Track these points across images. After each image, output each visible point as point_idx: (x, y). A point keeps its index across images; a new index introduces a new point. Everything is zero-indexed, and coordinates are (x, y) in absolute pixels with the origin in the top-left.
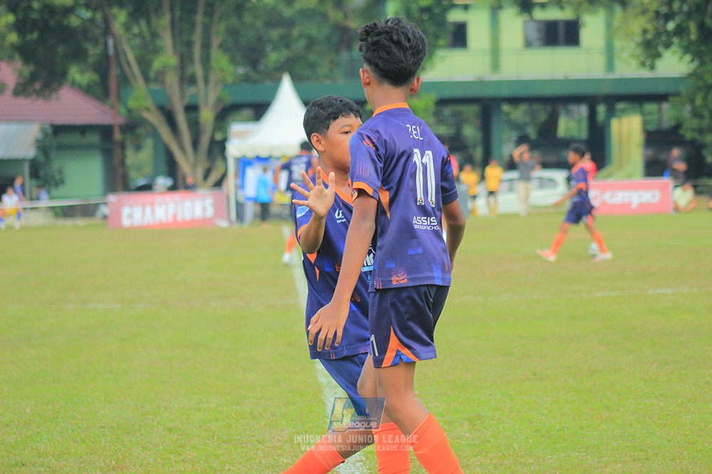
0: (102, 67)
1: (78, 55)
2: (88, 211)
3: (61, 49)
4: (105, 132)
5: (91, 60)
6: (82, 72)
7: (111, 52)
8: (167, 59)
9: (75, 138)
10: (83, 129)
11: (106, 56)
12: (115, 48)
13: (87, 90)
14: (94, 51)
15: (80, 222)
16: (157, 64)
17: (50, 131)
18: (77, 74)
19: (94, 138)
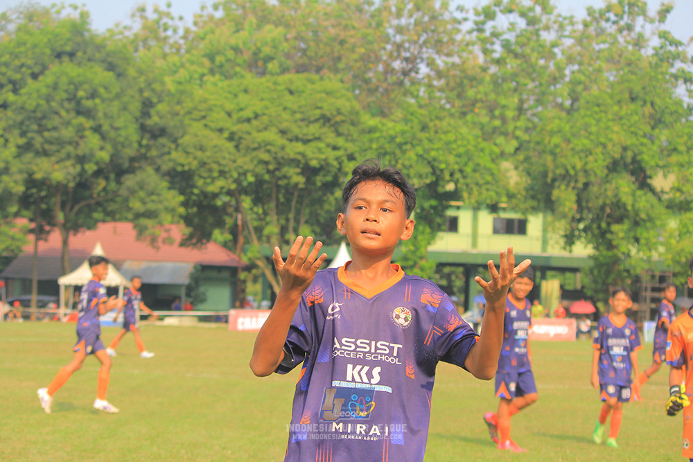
0: (234, 231)
1: (220, 224)
2: (217, 319)
3: (211, 220)
4: (233, 271)
5: (228, 226)
6: (222, 233)
7: (239, 222)
8: (272, 229)
9: (214, 274)
10: (220, 268)
11: (236, 225)
12: (242, 220)
13: (225, 245)
14: (229, 221)
15: (213, 325)
16: (267, 231)
17: (199, 268)
18: (219, 235)
19: (226, 274)
